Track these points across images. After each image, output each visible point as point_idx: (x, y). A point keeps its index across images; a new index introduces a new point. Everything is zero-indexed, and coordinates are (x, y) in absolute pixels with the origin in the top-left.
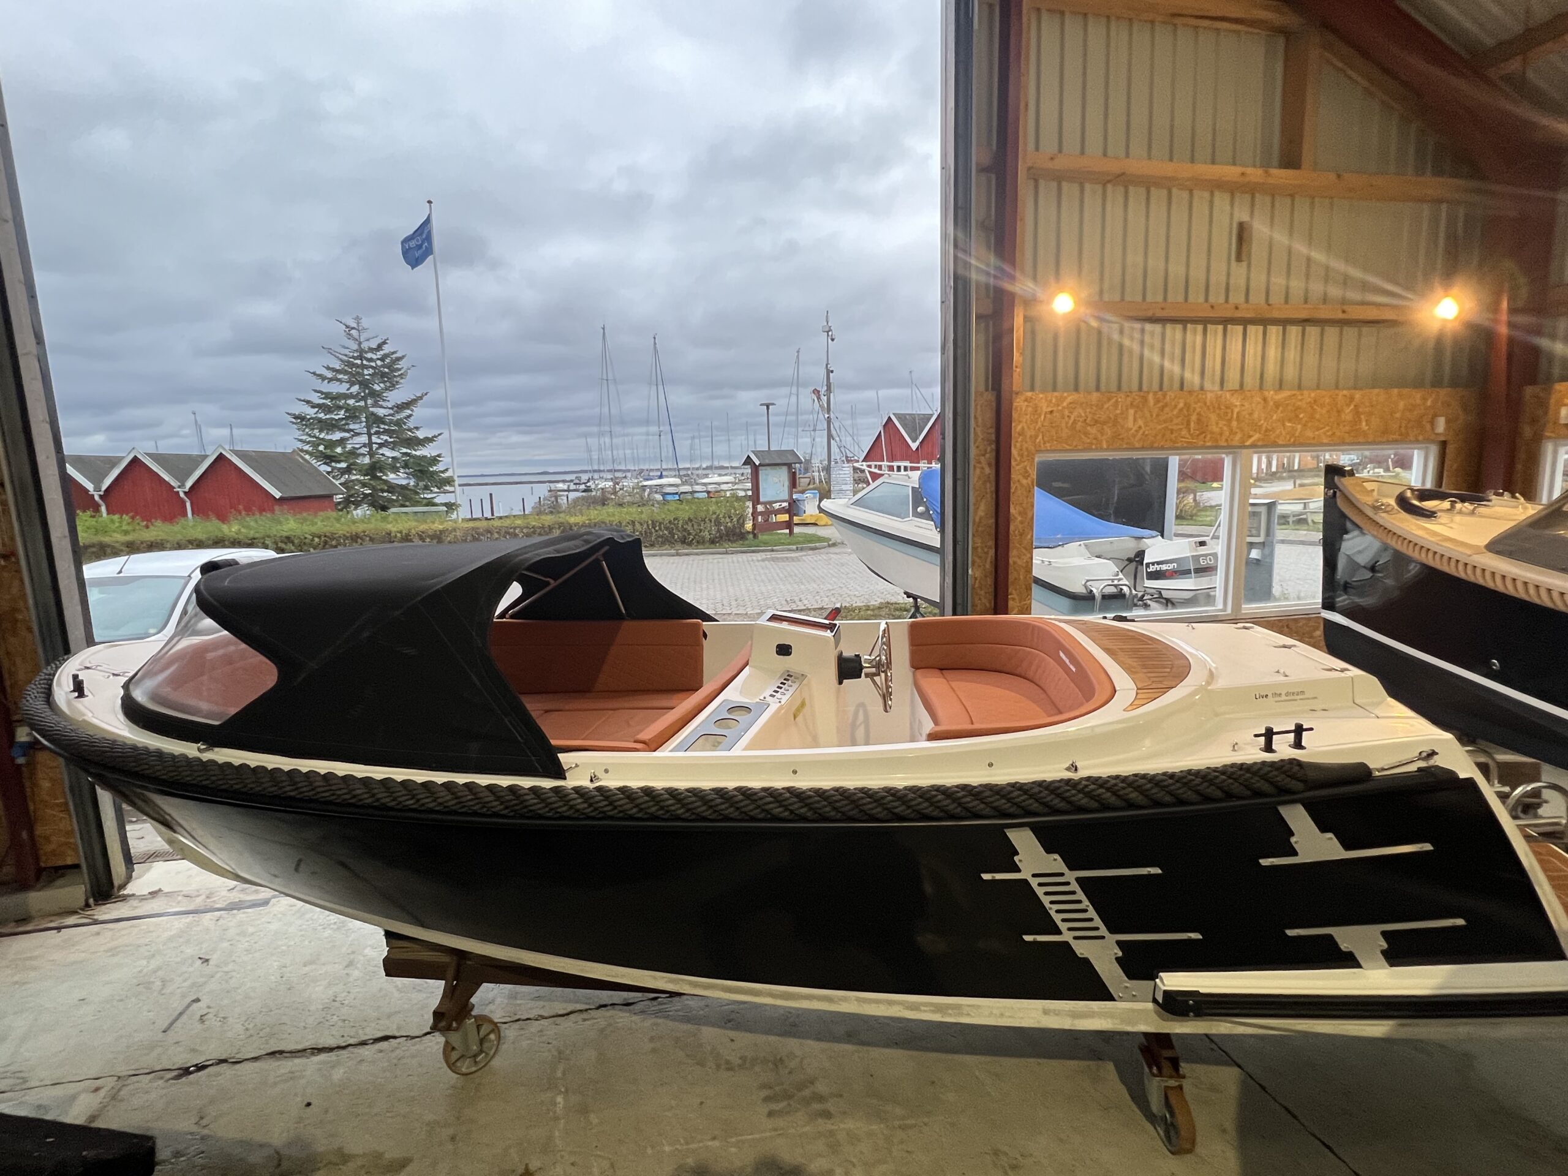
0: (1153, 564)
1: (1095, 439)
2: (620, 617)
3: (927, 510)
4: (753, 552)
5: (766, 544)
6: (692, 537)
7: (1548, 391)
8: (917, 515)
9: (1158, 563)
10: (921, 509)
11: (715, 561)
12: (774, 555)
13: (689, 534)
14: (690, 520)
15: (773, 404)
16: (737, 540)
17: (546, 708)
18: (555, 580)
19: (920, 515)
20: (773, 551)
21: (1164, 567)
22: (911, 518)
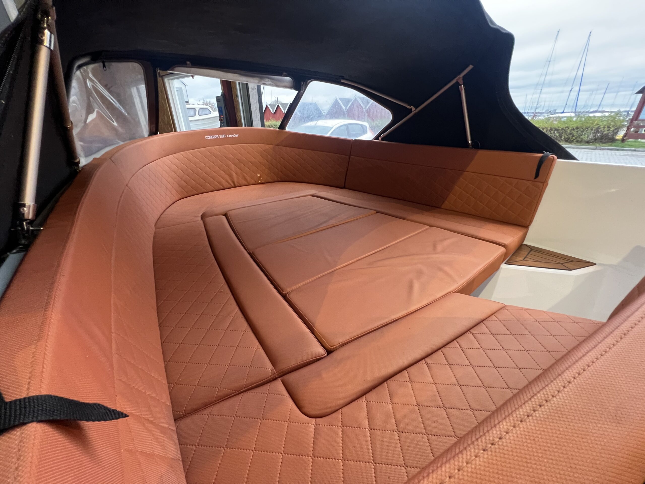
2: (465, 145)
4: (618, 150)
5: (631, 146)
6: (574, 138)
11: (586, 152)
12: (634, 153)
13: (573, 136)
14: (577, 128)
16: (607, 142)
17: (378, 209)
18: (416, 107)
20: (635, 151)
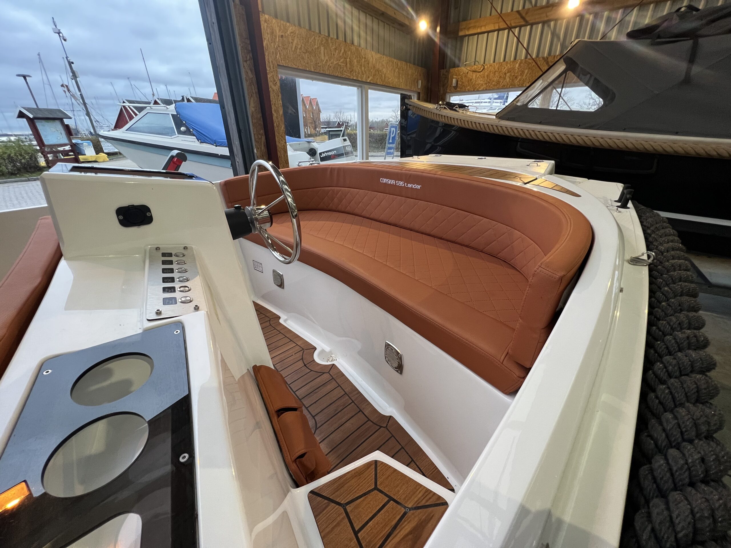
0: (324, 153)
1: (307, 63)
3: (188, 129)
7: (448, 72)
8: (180, 132)
9: (327, 152)
10: (183, 129)
15: (29, 76)
19: (184, 133)
21: (330, 154)
22: (177, 135)
